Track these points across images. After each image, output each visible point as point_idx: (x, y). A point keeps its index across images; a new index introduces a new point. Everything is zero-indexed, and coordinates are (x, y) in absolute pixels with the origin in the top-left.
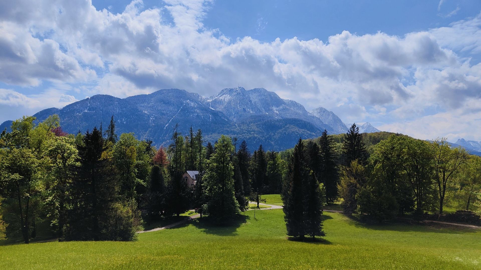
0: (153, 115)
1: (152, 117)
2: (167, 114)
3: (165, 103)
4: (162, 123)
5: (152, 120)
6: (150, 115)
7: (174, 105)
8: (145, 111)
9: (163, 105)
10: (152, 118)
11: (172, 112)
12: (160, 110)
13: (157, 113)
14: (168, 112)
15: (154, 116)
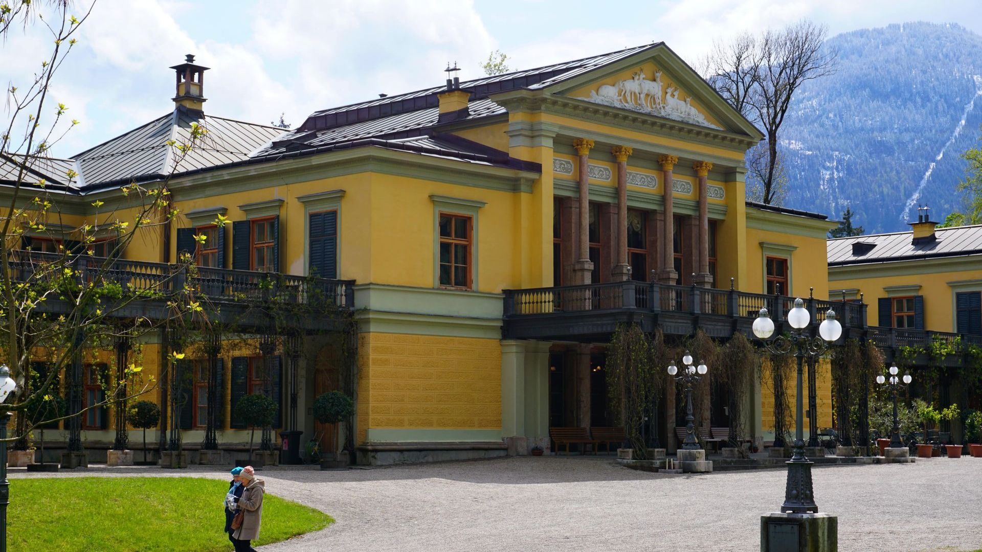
0: (830, 158)
1: (827, 169)
2: (899, 143)
3: (876, 94)
4: (885, 190)
5: (832, 179)
6: (817, 156)
7: (929, 100)
8: (789, 139)
9: (874, 104)
10: (828, 173)
11: (927, 134)
12: (862, 129)
13: (852, 148)
14: (906, 137)
15: (839, 161)
